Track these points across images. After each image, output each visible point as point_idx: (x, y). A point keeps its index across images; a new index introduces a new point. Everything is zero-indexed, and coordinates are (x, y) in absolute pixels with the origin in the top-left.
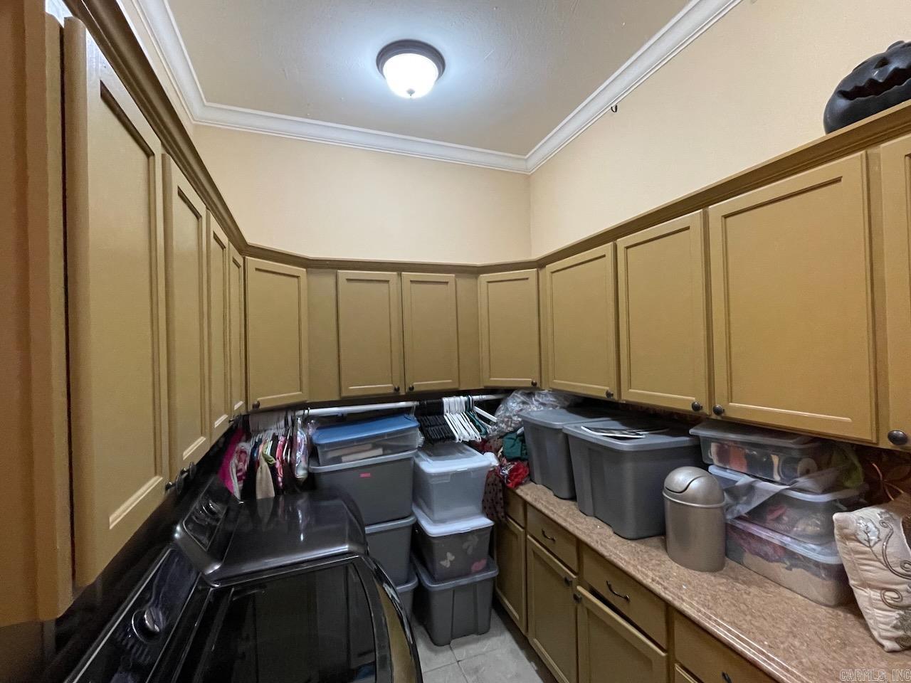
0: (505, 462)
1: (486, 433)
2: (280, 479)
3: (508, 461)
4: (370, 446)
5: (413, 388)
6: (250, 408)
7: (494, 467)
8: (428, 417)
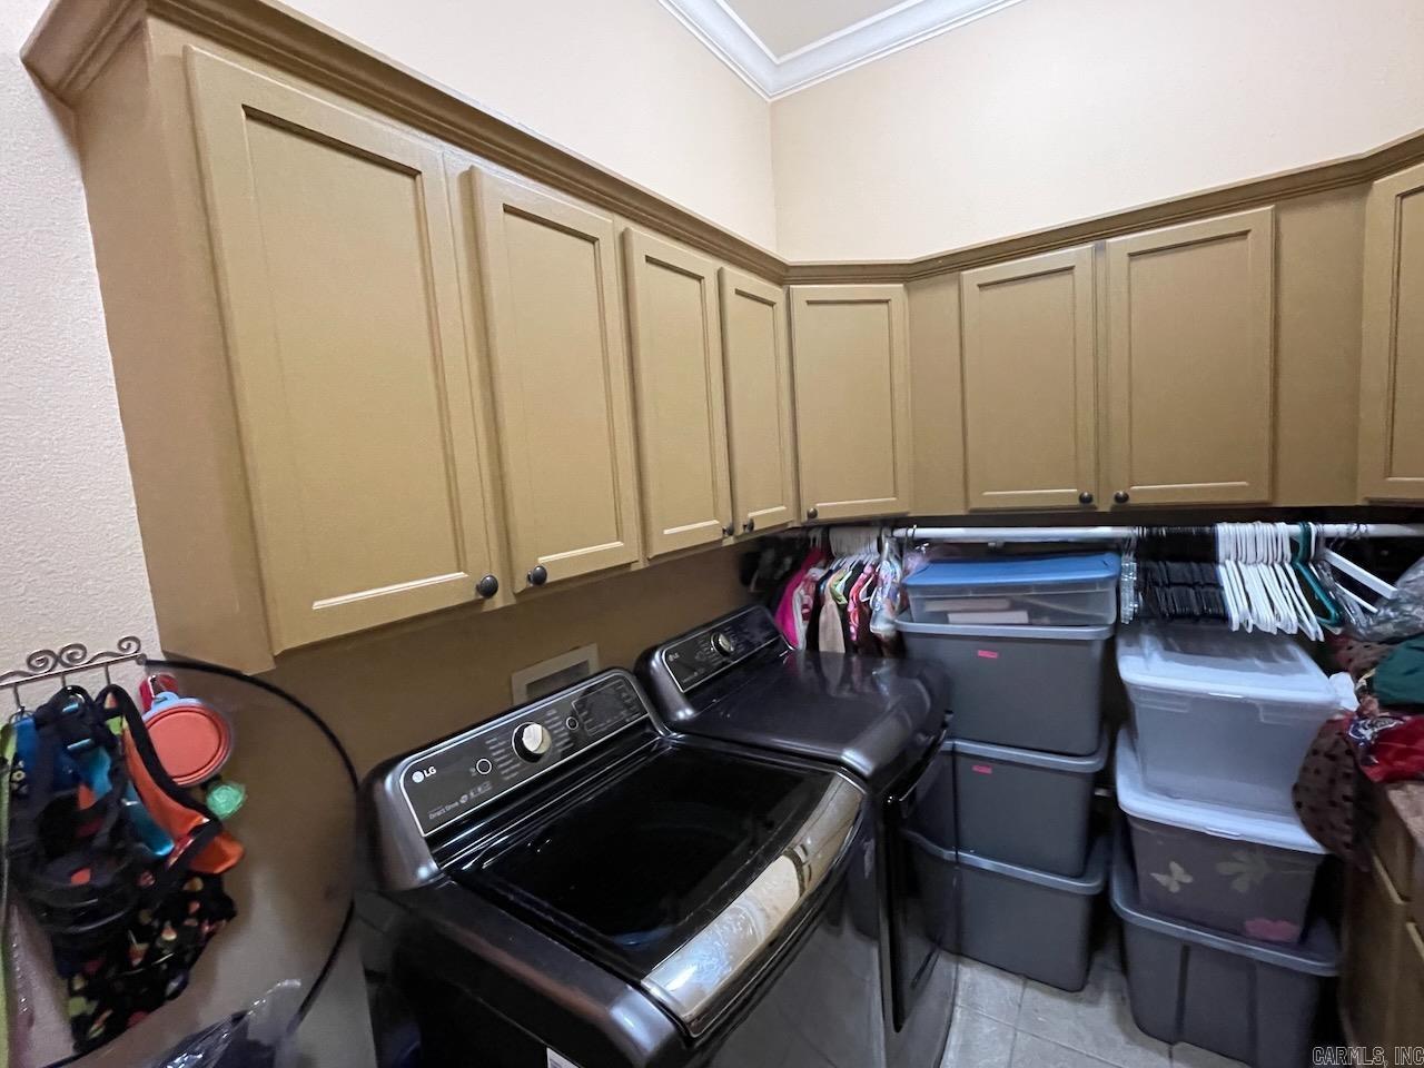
0: (1374, 706)
1: (1343, 621)
2: (853, 630)
3: (1384, 706)
4: (1005, 604)
5: (1126, 498)
6: (805, 518)
7: (1345, 712)
8: (1168, 563)
